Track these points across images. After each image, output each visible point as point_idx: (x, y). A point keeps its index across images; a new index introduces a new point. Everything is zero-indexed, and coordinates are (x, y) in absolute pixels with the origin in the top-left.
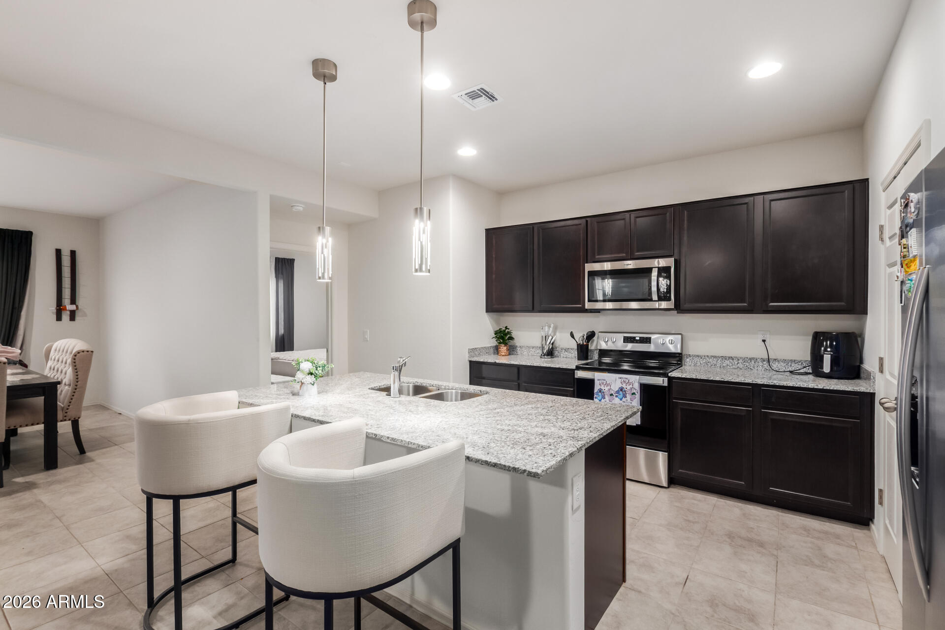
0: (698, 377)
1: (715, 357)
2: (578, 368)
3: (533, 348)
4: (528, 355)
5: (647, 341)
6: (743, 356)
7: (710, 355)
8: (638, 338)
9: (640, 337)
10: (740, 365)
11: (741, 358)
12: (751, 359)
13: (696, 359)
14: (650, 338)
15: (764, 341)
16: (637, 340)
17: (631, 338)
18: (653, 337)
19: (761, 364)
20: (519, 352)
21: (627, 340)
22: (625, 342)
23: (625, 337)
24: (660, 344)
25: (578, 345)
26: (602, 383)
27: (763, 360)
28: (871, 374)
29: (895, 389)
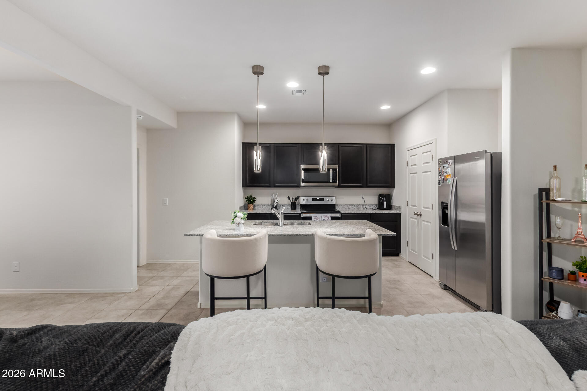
0: (351, 212)
2: (302, 213)
3: (265, 205)
4: (262, 209)
5: (322, 199)
6: (356, 204)
7: (345, 204)
9: (319, 198)
10: (355, 208)
12: (359, 205)
13: (340, 206)
14: (323, 198)
15: (362, 198)
16: (318, 199)
17: (315, 198)
18: (325, 198)
19: (362, 207)
20: (256, 208)
21: (313, 199)
22: (312, 200)
23: (312, 198)
24: (327, 201)
25: (291, 203)
26: (316, 218)
27: (362, 205)
28: (400, 207)
29: (416, 209)
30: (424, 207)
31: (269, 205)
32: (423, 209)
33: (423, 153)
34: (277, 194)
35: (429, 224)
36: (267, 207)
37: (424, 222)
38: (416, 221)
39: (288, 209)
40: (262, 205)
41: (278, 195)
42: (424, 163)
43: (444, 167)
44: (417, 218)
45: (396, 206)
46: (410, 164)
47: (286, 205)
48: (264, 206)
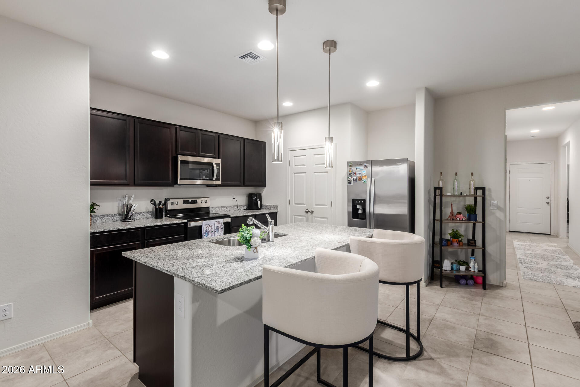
1: (218, 207)
3: (108, 215)
5: (195, 202)
6: (228, 205)
7: (217, 206)
8: (190, 201)
9: (192, 200)
10: (227, 210)
11: (227, 206)
12: (230, 206)
14: (197, 200)
15: (233, 198)
17: (187, 201)
19: (233, 208)
21: (185, 202)
22: (184, 204)
23: (183, 201)
24: (201, 204)
25: (156, 209)
26: (207, 226)
27: (234, 206)
28: (276, 206)
29: (305, 207)
30: (316, 205)
31: (115, 215)
32: (315, 206)
33: (314, 155)
34: (133, 196)
35: (325, 219)
36: (112, 218)
37: (316, 219)
38: (304, 218)
39: (147, 218)
40: (103, 216)
41: (134, 198)
42: (316, 164)
43: (356, 169)
44: (306, 215)
45: (268, 205)
46: (293, 164)
47: (145, 212)
48: (106, 217)
